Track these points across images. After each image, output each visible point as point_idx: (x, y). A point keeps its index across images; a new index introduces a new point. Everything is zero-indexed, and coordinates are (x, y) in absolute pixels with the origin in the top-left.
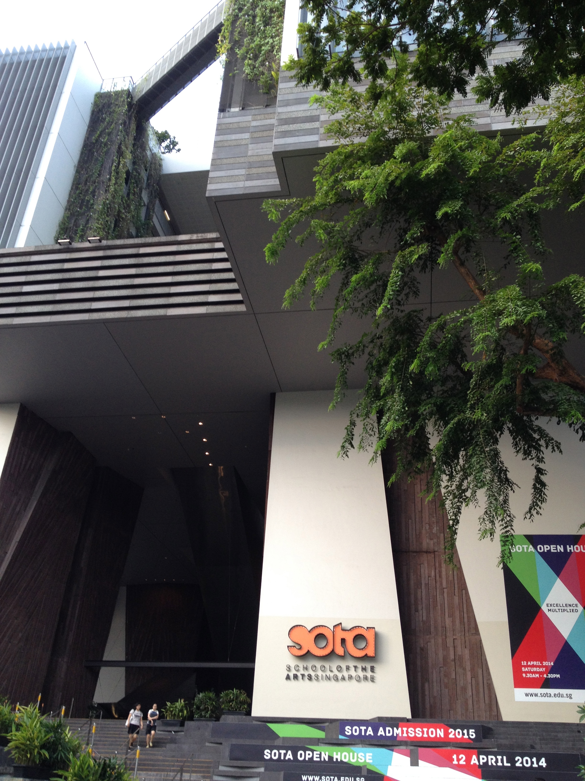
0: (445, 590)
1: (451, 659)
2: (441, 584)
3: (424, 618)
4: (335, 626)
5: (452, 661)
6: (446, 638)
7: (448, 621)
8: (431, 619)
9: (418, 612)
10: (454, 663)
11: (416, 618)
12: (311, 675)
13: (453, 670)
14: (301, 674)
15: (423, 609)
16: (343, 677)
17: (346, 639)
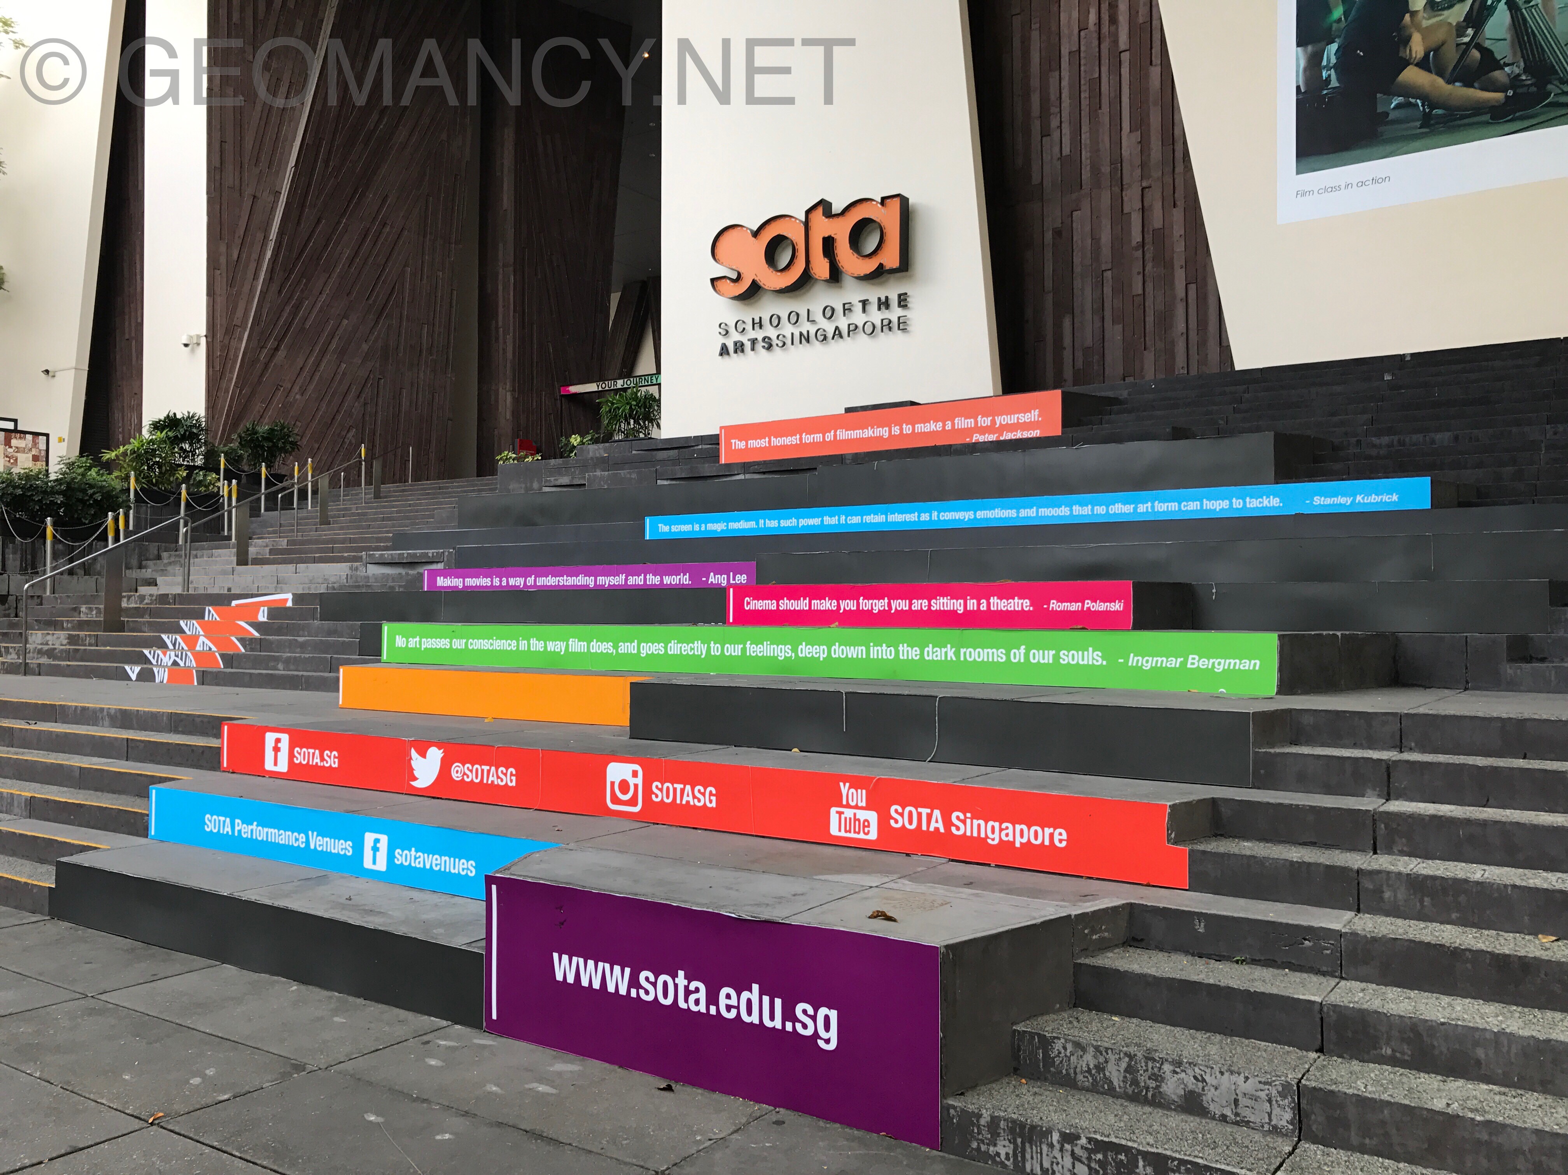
0: (1125, 57)
1: (1134, 243)
2: (1116, 42)
3: (1066, 151)
4: (808, 212)
5: (1136, 249)
6: (1122, 191)
7: (1129, 142)
8: (1083, 147)
9: (1049, 135)
10: (1140, 252)
11: (1044, 153)
12: (769, 338)
13: (1139, 273)
14: (749, 340)
15: (1063, 125)
16: (837, 333)
17: (835, 237)
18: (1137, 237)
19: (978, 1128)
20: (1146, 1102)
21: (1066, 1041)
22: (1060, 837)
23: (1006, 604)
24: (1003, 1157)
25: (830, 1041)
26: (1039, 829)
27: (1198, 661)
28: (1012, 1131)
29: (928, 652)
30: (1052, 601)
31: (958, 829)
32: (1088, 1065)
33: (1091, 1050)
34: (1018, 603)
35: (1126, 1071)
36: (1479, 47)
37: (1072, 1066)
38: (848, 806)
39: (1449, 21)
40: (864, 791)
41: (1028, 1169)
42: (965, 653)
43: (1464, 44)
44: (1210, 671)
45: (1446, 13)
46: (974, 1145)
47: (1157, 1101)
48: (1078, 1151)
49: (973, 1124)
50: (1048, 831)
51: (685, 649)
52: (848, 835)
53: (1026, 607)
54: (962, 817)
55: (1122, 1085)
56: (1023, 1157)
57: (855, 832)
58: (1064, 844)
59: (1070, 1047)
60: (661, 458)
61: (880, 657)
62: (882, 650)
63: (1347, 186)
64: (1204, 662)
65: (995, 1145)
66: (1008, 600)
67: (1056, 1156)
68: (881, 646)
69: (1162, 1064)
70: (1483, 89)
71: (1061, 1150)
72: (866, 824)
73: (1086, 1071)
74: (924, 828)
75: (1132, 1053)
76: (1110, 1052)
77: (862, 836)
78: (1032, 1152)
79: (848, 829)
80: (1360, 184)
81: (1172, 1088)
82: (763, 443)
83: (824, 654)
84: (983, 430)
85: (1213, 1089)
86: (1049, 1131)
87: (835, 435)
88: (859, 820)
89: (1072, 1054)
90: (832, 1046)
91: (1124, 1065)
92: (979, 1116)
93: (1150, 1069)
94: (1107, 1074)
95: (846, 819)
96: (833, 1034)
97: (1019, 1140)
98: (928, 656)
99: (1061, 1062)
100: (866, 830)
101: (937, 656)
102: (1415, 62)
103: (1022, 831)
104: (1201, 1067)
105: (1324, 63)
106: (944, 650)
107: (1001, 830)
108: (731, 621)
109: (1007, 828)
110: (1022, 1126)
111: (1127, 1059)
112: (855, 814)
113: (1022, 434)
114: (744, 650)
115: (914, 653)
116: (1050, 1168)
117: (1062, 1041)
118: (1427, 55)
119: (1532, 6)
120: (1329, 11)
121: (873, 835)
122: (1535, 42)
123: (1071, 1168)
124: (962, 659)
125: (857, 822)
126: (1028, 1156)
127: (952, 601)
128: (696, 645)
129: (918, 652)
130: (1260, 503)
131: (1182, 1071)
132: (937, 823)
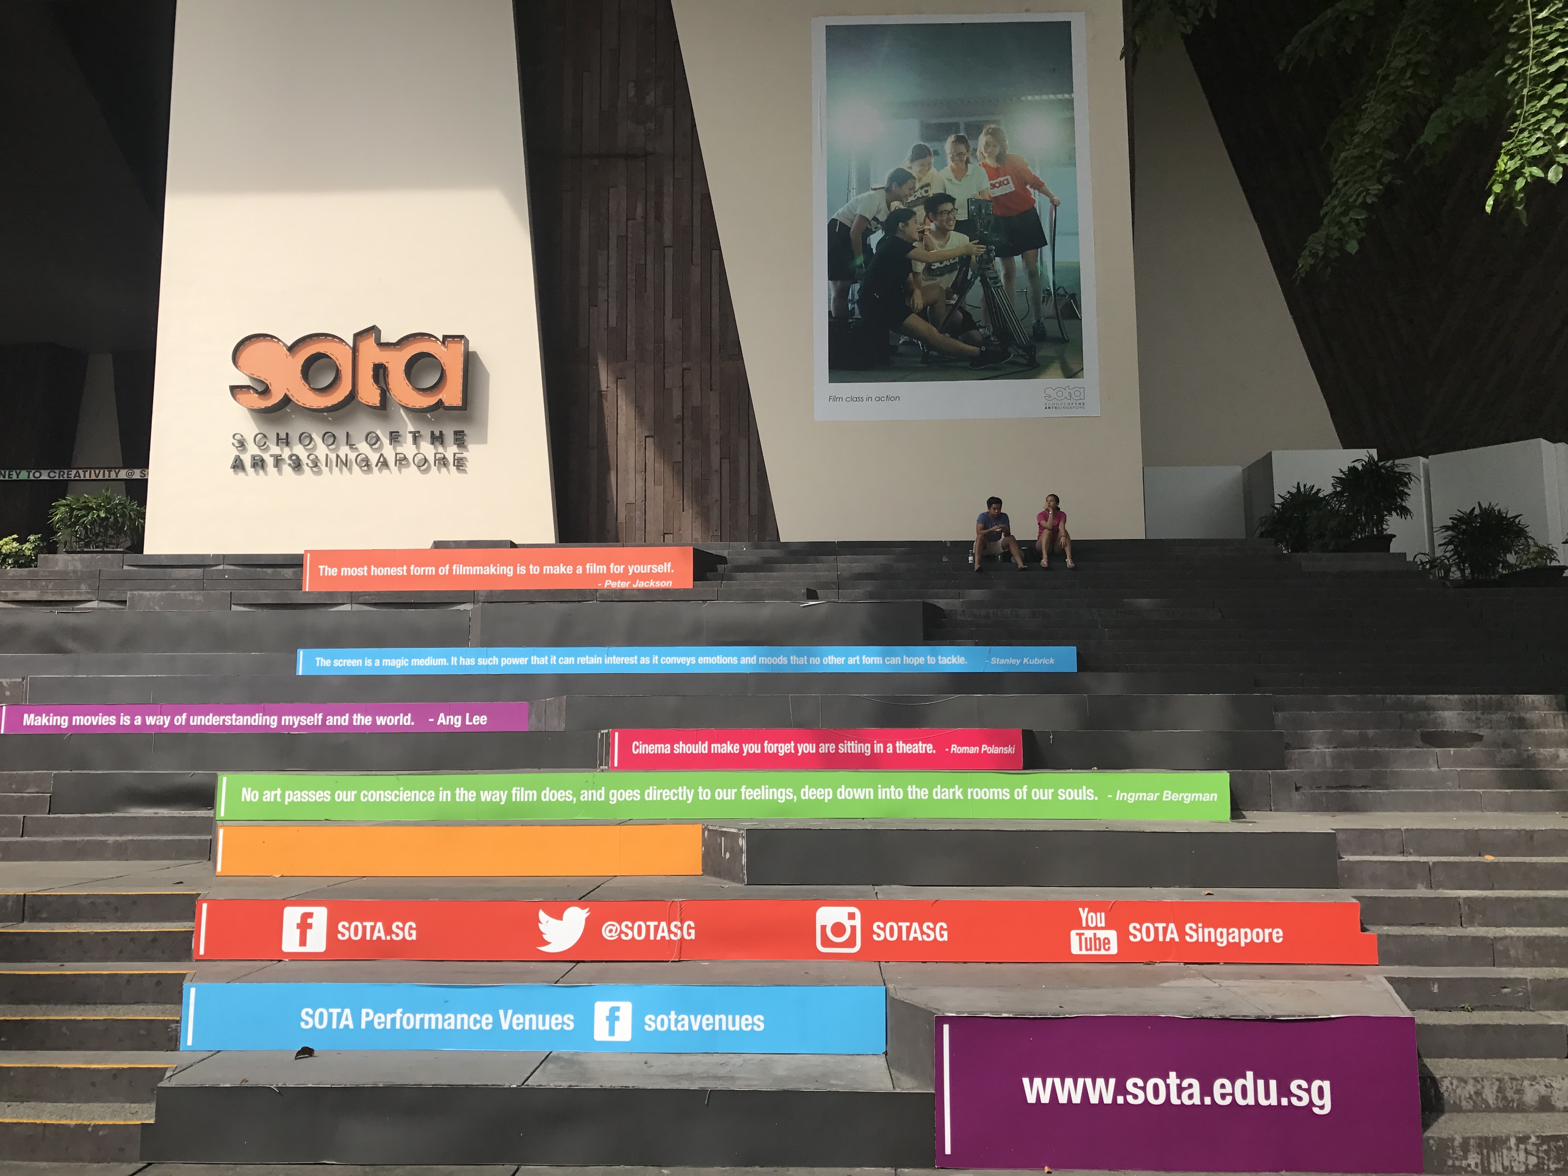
0: (669, 252)
1: (675, 416)
2: (660, 237)
3: (613, 322)
4: (357, 336)
5: (677, 421)
6: (664, 369)
7: (671, 328)
8: (628, 322)
9: (596, 306)
10: (680, 425)
11: (591, 320)
12: (298, 457)
13: (679, 443)
14: (271, 456)
15: (610, 299)
16: (382, 460)
17: (387, 365)
18: (677, 411)
19: (1453, 1149)
20: (1513, 1110)
21: (1452, 1079)
22: (1278, 935)
23: (911, 748)
24: (1473, 1167)
25: (1325, 1106)
26: (1260, 930)
27: (1171, 795)
28: (1479, 1146)
29: (937, 792)
30: (953, 746)
31: (1191, 937)
32: (1469, 1093)
33: (1471, 1082)
34: (922, 747)
35: (1498, 1091)
36: (962, 309)
37: (1458, 1095)
38: (1088, 927)
39: (941, 285)
40: (1103, 914)
41: (1493, 1170)
42: (972, 793)
43: (952, 305)
44: (1180, 803)
45: (939, 279)
46: (1450, 1163)
47: (1522, 1108)
48: (1530, 1148)
49: (1448, 1147)
50: (1267, 931)
51: (668, 794)
52: (1089, 953)
53: (930, 750)
54: (1194, 927)
55: (1495, 1102)
56: (1489, 1163)
57: (1096, 949)
58: (1281, 940)
59: (1455, 1082)
60: (179, 577)
61: (888, 798)
62: (890, 792)
63: (868, 399)
64: (1176, 795)
65: (1466, 1159)
66: (912, 744)
67: (1513, 1155)
68: (890, 788)
69: (1523, 1081)
70: (965, 342)
71: (1517, 1150)
72: (1106, 941)
73: (1469, 1098)
74: (1161, 939)
75: (1501, 1078)
76: (1485, 1080)
77: (1103, 952)
78: (1495, 1157)
79: (1089, 947)
80: (877, 399)
81: (1530, 1096)
82: (361, 571)
83: (829, 796)
84: (615, 577)
85: (1558, 1091)
86: (1508, 1139)
87: (451, 570)
88: (1099, 939)
89: (1457, 1087)
90: (1327, 1110)
91: (1495, 1088)
92: (1453, 1140)
93: (1514, 1087)
94: (1484, 1096)
95: (1086, 939)
96: (1327, 1101)
97: (1485, 1151)
98: (937, 795)
99: (1449, 1095)
100: (1107, 946)
101: (945, 796)
102: (917, 312)
103: (1246, 933)
104: (1549, 1078)
105: (850, 297)
106: (952, 790)
107: (1228, 934)
108: (616, 765)
109: (1233, 932)
110: (1486, 1139)
111: (1498, 1083)
112: (1095, 934)
113: (655, 584)
114: (738, 794)
115: (923, 793)
116: (1509, 1166)
117: (1449, 1078)
118: (925, 308)
119: (999, 287)
120: (853, 258)
121: (1114, 950)
122: (1000, 314)
123: (1525, 1161)
124: (969, 797)
125: (1097, 941)
126: (1492, 1161)
127: (859, 745)
128: (680, 790)
129: (927, 792)
130: (950, 660)
131: (1537, 1083)
132: (1173, 934)
